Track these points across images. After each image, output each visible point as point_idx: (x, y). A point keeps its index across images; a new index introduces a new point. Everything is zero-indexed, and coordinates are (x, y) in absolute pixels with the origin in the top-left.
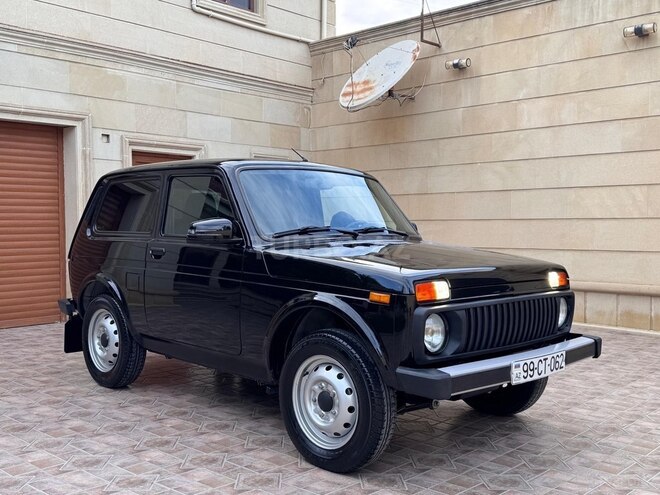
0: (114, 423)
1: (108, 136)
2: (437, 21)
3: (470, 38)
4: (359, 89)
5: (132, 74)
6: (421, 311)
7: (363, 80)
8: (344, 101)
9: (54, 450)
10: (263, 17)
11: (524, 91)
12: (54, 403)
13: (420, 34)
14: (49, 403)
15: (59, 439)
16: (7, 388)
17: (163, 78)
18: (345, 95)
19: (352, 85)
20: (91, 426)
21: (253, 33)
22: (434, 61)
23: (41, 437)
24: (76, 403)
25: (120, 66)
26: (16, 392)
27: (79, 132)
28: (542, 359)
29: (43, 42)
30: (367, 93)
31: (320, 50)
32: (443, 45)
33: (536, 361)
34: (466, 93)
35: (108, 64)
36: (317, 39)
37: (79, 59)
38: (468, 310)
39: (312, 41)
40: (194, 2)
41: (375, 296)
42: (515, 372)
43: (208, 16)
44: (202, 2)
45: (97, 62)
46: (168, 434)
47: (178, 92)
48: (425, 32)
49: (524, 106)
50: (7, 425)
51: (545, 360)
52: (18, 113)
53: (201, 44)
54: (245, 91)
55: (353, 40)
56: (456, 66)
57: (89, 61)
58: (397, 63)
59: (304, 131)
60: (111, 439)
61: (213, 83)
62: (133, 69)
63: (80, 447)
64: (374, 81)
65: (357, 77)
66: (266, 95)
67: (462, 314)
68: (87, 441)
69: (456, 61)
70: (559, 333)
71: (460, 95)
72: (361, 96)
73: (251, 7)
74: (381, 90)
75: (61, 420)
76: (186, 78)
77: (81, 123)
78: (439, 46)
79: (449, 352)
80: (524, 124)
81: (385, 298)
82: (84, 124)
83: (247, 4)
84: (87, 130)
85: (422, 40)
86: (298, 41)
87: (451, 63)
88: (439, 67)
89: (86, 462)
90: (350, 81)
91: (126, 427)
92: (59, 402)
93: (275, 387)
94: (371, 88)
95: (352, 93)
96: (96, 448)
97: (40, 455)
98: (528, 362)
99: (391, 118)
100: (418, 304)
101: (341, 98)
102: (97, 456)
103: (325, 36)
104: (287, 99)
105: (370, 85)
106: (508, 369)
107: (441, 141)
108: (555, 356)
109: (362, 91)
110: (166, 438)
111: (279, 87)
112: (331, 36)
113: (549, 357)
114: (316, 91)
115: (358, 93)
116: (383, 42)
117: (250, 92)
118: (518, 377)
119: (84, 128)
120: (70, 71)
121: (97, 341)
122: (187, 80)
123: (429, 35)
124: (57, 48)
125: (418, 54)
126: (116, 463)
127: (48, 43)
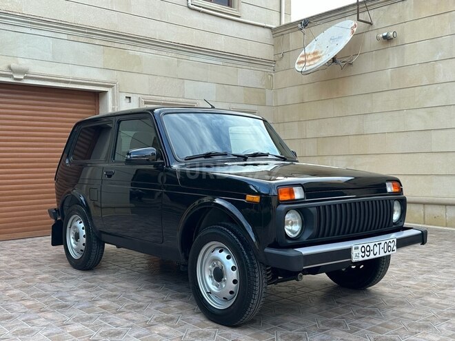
0: (132, 303)
1: (130, 98)
2: (369, 6)
3: (395, 16)
4: (310, 58)
5: (147, 54)
6: (283, 207)
7: (312, 51)
8: (298, 68)
9: (87, 323)
10: (238, 10)
11: (440, 54)
12: (89, 287)
13: (356, 16)
14: (86, 287)
15: (91, 315)
16: (56, 276)
17: (167, 56)
18: (299, 63)
19: (305, 55)
20: (115, 305)
21: (231, 22)
22: (367, 35)
23: (78, 313)
24: (105, 288)
25: (138, 48)
26: (62, 279)
27: (110, 95)
28: (377, 243)
29: (85, 32)
30: (317, 60)
31: (279, 33)
32: (374, 23)
33: (372, 245)
34: (393, 58)
35: (130, 47)
36: (278, 25)
37: (109, 44)
38: (318, 207)
39: (273, 26)
40: (190, 1)
41: (249, 197)
42: (354, 252)
43: (199, 11)
44: (195, 2)
45: (122, 46)
46: (172, 312)
47: (178, 66)
48: (360, 14)
49: (440, 65)
50: (54, 303)
51: (379, 244)
52: (67, 82)
53: (195, 31)
54: (226, 64)
55: (306, 23)
56: (385, 37)
57: (116, 45)
58: (339, 38)
59: (268, 92)
60: (129, 316)
61: (202, 59)
62: (147, 50)
63: (106, 321)
64: (321, 52)
65: (308, 50)
66: (241, 66)
67: (314, 210)
68: (112, 317)
69: (385, 34)
70: (394, 226)
71: (389, 59)
72: (312, 63)
73: (229, 4)
74: (326, 58)
75: (93, 301)
76: (184, 56)
77: (111, 89)
78: (371, 24)
79: (305, 238)
80: (441, 79)
81: (257, 199)
82: (113, 90)
83: (227, 2)
84: (115, 94)
85: (358, 20)
86: (263, 27)
87: (381, 36)
88: (371, 39)
89: (110, 334)
90: (303, 52)
91: (141, 307)
92: (92, 286)
93: (186, 266)
94: (319, 57)
95: (305, 62)
96: (118, 322)
97: (76, 327)
98: (365, 246)
99: (334, 79)
100: (280, 203)
101: (296, 66)
102: (119, 329)
103: (283, 23)
104: (256, 69)
105: (319, 55)
106: (349, 250)
107: (373, 94)
108: (388, 242)
109: (312, 60)
110: (171, 315)
111: (250, 61)
112: (289, 22)
113: (383, 243)
114: (277, 62)
115: (309, 61)
116: (327, 24)
117: (229, 65)
118: (357, 256)
119: (113, 92)
120: (104, 53)
121: (72, 236)
122: (184, 57)
123: (362, 16)
124: (95, 36)
125: (355, 29)
126: (133, 335)
127: (88, 33)
